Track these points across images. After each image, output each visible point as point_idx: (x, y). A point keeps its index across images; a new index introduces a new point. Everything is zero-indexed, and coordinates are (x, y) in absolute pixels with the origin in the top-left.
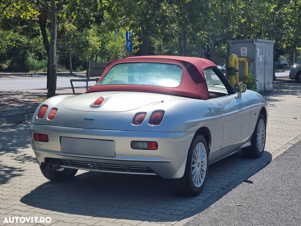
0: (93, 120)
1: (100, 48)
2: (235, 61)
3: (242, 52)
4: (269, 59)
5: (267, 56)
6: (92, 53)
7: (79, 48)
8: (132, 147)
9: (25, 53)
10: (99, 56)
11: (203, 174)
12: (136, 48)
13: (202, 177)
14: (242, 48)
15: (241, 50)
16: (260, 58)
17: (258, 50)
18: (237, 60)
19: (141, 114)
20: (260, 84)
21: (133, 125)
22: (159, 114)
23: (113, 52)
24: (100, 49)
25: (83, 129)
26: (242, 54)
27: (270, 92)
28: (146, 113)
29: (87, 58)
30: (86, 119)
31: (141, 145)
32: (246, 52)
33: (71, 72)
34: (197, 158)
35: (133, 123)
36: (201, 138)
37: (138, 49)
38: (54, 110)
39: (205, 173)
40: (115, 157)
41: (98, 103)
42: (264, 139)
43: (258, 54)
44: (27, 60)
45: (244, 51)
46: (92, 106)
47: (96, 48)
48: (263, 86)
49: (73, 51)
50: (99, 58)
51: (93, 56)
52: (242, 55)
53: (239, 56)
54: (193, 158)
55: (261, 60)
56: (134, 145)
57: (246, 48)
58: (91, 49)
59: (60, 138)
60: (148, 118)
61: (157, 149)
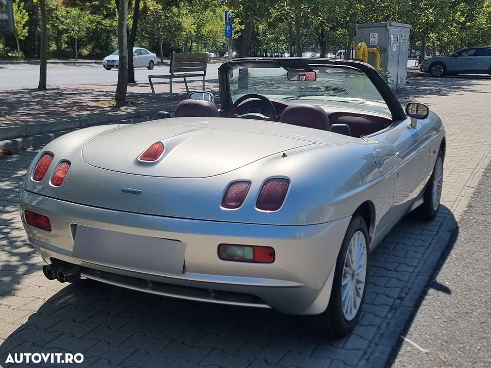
0: (138, 193)
1: (195, 32)
2: (364, 52)
3: (371, 40)
4: (404, 49)
5: (401, 44)
6: (186, 38)
7: (170, 32)
8: (220, 256)
9: (108, 37)
10: (195, 41)
11: (360, 288)
12: (237, 32)
13: (358, 295)
14: (371, 34)
15: (370, 37)
16: (393, 47)
17: (392, 36)
18: (366, 50)
19: (241, 184)
20: (393, 81)
21: (223, 209)
22: (278, 186)
23: (211, 38)
24: (195, 34)
25: (119, 212)
26: (370, 42)
27: (403, 91)
28: (249, 182)
29: (181, 44)
30: (125, 191)
31: (239, 252)
32: (376, 39)
33: (162, 60)
34: (351, 263)
35: (224, 205)
36: (359, 223)
37: (240, 34)
38: (65, 165)
39: (362, 286)
40: (185, 274)
41: (152, 155)
42: (440, 188)
43: (392, 42)
44: (111, 45)
45: (374, 38)
46: (138, 163)
47: (190, 32)
48: (395, 83)
49: (163, 35)
50: (194, 44)
51: (187, 42)
52: (371, 44)
53: (369, 46)
54: (344, 267)
55: (394, 50)
56: (224, 252)
57: (376, 34)
58: (185, 33)
59: (74, 226)
60: (256, 193)
61: (273, 262)
